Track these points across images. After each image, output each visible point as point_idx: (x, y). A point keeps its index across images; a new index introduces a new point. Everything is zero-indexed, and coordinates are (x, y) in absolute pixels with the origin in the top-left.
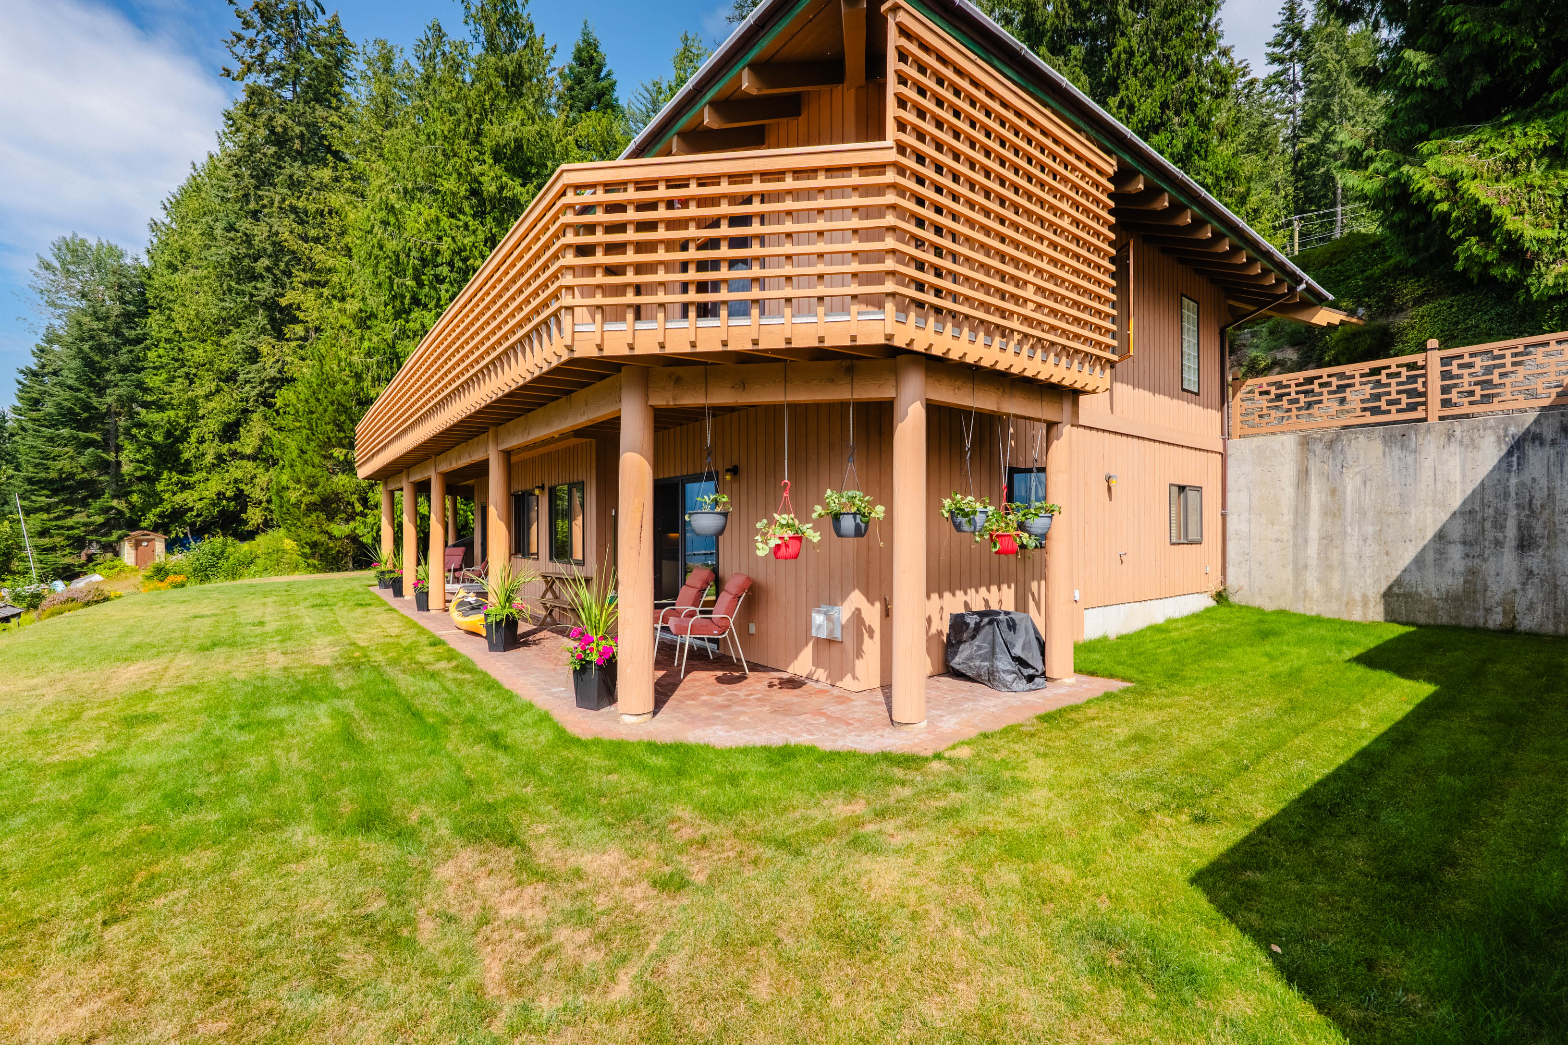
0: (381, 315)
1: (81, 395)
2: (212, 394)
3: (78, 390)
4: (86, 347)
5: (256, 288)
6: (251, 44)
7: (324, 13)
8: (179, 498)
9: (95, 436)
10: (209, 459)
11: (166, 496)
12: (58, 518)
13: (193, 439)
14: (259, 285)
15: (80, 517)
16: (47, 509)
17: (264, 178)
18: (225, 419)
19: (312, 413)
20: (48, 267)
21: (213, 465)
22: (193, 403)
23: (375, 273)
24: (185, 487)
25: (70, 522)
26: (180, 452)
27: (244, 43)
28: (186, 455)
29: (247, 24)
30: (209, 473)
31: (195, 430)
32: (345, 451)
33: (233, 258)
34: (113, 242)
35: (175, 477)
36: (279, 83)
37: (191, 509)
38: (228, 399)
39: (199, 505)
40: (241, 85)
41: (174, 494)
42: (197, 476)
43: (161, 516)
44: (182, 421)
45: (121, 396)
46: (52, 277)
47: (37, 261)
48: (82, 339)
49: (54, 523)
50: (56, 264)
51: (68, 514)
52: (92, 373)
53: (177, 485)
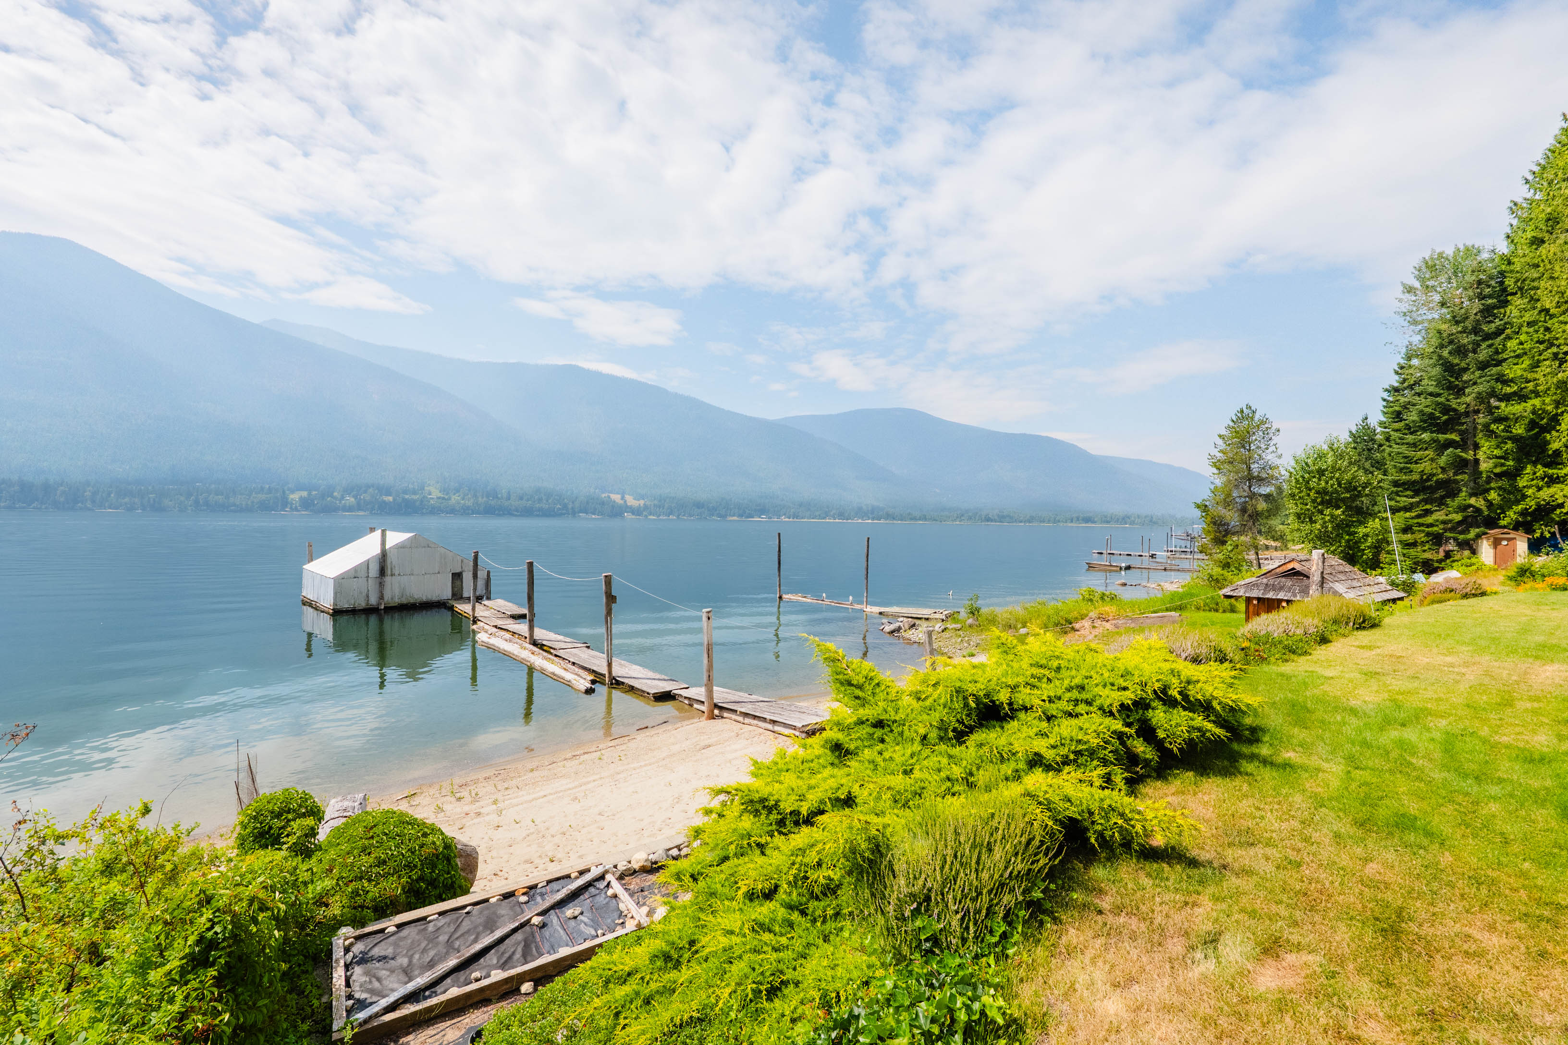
1: (1441, 400)
3: (1439, 395)
4: (1445, 353)
8: (1546, 494)
9: (1454, 437)
11: (1530, 492)
12: (1419, 516)
15: (1439, 516)
16: (1409, 508)
20: (1410, 290)
24: (1553, 481)
25: (1429, 520)
26: (1547, 443)
28: (1555, 446)
34: (1470, 243)
35: (1540, 470)
37: (1561, 506)
41: (1540, 489)
43: (1524, 513)
44: (1549, 408)
45: (1479, 393)
46: (1414, 298)
47: (1401, 288)
48: (1442, 346)
49: (1416, 521)
50: (1417, 284)
51: (1428, 512)
52: (1451, 376)
53: (1543, 479)
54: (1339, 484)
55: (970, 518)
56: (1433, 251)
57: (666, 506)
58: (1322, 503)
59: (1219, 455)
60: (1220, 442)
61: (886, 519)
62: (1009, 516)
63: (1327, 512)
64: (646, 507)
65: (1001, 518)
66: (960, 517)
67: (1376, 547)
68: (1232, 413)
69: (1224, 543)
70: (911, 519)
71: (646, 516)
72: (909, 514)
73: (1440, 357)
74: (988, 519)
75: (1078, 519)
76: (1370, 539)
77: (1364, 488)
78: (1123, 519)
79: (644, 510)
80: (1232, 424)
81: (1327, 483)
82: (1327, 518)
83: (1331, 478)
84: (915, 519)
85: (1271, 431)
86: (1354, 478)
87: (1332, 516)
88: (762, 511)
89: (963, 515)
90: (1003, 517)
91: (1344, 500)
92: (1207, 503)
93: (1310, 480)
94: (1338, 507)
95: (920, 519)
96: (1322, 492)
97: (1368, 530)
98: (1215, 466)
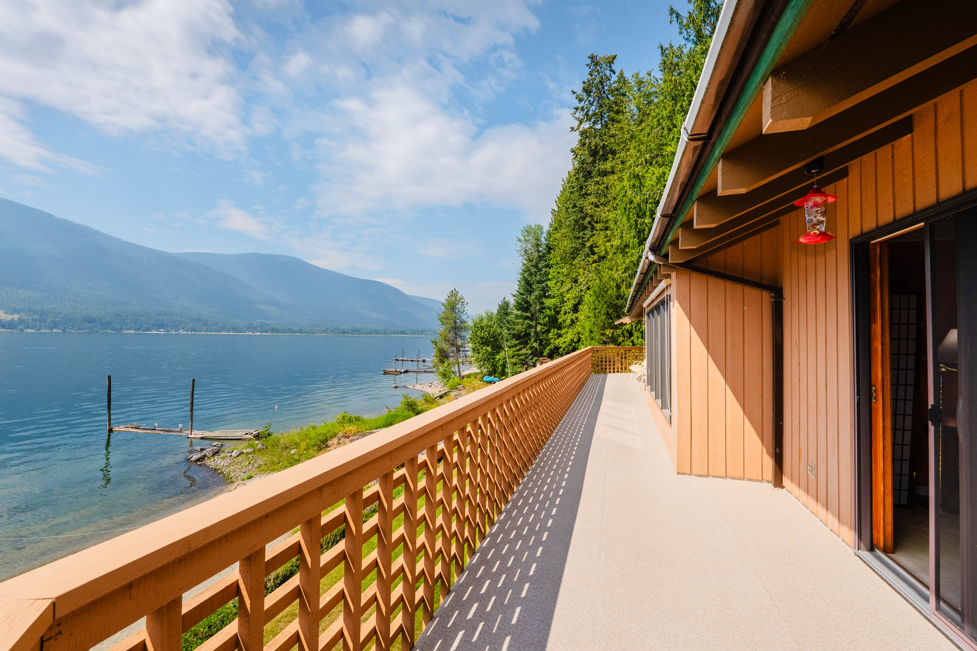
0: (631, 245)
1: (525, 297)
2: (569, 290)
3: (524, 294)
4: (526, 275)
5: (584, 234)
6: (582, 109)
7: (614, 73)
8: (557, 342)
9: (528, 314)
10: (568, 322)
11: (552, 341)
12: (518, 350)
13: (562, 313)
14: (585, 232)
15: (524, 351)
16: (515, 345)
17: (588, 175)
18: (574, 302)
19: (596, 309)
20: (520, 240)
21: (570, 325)
22: (562, 294)
23: (629, 219)
24: (560, 336)
25: (520, 352)
26: (558, 319)
27: (579, 111)
28: (560, 321)
29: (580, 100)
30: (568, 329)
31: (563, 308)
32: (612, 331)
33: (576, 221)
34: (539, 224)
35: (556, 331)
36: (594, 123)
37: (561, 348)
38: (575, 292)
39: (563, 346)
40: (578, 131)
41: (555, 339)
42: (564, 331)
43: (550, 350)
44: (558, 304)
45: (536, 296)
46: (521, 244)
47: (516, 239)
48: (525, 272)
49: (516, 353)
50: (523, 239)
51: (520, 349)
52: (528, 286)
53: (556, 335)
54: (489, 334)
55: (333, 331)
56: (528, 224)
57: (49, 320)
58: (482, 344)
59: (442, 314)
60: (443, 308)
61: (272, 332)
62: (358, 330)
63: (484, 348)
64: (21, 321)
65: (353, 331)
66: (326, 331)
67: (503, 365)
68: (448, 293)
69: (443, 362)
70: (291, 332)
71: (22, 330)
72: (290, 329)
73: (524, 277)
74: (344, 332)
75: (398, 332)
76: (501, 362)
77: (499, 336)
78: (422, 332)
79: (19, 324)
80: (448, 298)
81: (484, 333)
82: (484, 351)
83: (486, 331)
84: (294, 332)
85: (465, 303)
86: (495, 331)
87: (486, 350)
88: (159, 326)
89: (328, 330)
90: (355, 331)
91: (491, 342)
92: (437, 340)
93: (477, 332)
94: (488, 346)
95: (297, 332)
96: (482, 338)
97: (500, 357)
98: (440, 320)
